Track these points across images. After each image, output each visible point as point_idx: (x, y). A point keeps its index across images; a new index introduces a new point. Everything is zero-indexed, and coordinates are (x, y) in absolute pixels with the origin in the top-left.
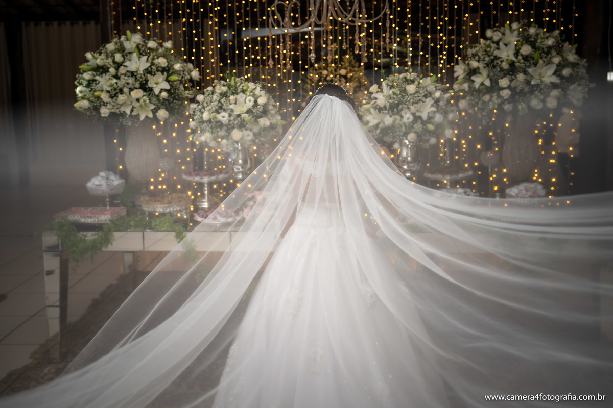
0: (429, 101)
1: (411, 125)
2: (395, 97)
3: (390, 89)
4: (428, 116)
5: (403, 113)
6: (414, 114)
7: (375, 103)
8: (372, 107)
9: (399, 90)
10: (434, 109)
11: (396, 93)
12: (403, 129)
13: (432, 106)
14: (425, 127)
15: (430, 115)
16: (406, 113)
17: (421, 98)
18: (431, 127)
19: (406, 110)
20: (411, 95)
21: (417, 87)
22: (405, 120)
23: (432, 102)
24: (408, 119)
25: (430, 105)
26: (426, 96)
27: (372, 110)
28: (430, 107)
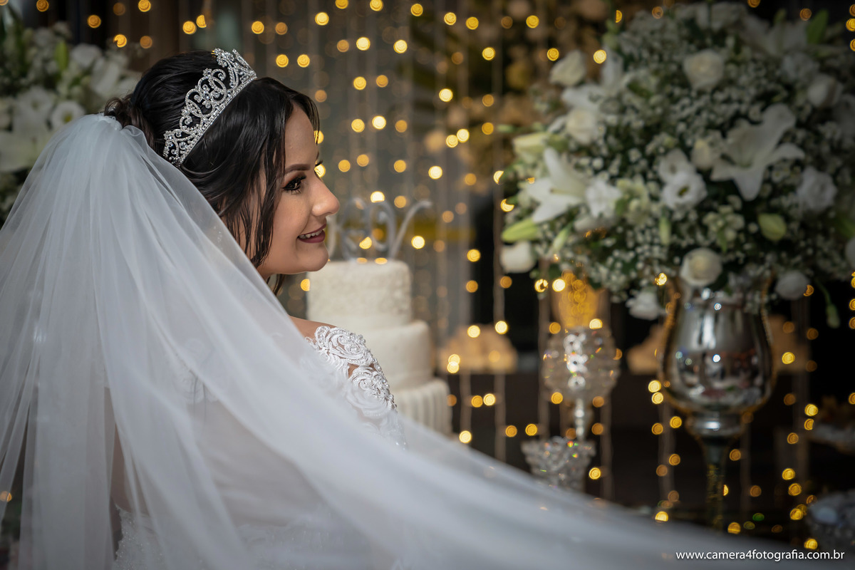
0: (778, 120)
1: (693, 216)
2: (637, 102)
3: (625, 68)
4: (767, 181)
5: (662, 168)
6: (705, 174)
7: (563, 127)
8: (549, 143)
9: (656, 73)
10: (791, 152)
11: (644, 85)
12: (664, 234)
13: (787, 137)
14: (753, 228)
15: (777, 177)
16: (673, 170)
17: (743, 108)
18: (773, 226)
19: (678, 157)
20: (701, 93)
21: (731, 61)
22: (669, 197)
23: (789, 123)
24: (682, 192)
25: (778, 134)
26: (766, 99)
27: (550, 158)
28: (781, 142)
